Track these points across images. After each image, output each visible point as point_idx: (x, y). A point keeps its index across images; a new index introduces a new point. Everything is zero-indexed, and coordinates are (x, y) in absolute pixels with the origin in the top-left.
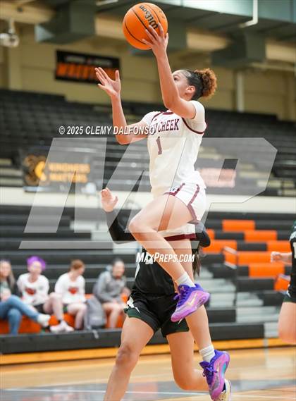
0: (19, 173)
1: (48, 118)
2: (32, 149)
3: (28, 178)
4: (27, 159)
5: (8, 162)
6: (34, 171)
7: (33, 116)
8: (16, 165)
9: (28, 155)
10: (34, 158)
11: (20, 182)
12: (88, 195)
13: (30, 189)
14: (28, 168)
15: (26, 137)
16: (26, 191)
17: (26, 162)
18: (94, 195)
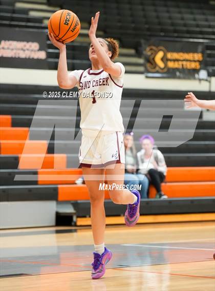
0: (141, 61)
1: (168, 12)
2: (153, 40)
3: (148, 65)
4: (148, 49)
5: (132, 51)
6: (154, 59)
7: (156, 11)
8: (139, 54)
9: (149, 45)
10: (154, 48)
11: (142, 69)
12: (200, 80)
13: (150, 75)
14: (150, 56)
15: (149, 30)
16: (147, 77)
17: (147, 52)
18: (207, 80)
